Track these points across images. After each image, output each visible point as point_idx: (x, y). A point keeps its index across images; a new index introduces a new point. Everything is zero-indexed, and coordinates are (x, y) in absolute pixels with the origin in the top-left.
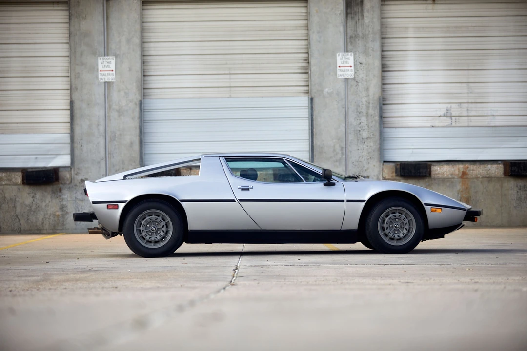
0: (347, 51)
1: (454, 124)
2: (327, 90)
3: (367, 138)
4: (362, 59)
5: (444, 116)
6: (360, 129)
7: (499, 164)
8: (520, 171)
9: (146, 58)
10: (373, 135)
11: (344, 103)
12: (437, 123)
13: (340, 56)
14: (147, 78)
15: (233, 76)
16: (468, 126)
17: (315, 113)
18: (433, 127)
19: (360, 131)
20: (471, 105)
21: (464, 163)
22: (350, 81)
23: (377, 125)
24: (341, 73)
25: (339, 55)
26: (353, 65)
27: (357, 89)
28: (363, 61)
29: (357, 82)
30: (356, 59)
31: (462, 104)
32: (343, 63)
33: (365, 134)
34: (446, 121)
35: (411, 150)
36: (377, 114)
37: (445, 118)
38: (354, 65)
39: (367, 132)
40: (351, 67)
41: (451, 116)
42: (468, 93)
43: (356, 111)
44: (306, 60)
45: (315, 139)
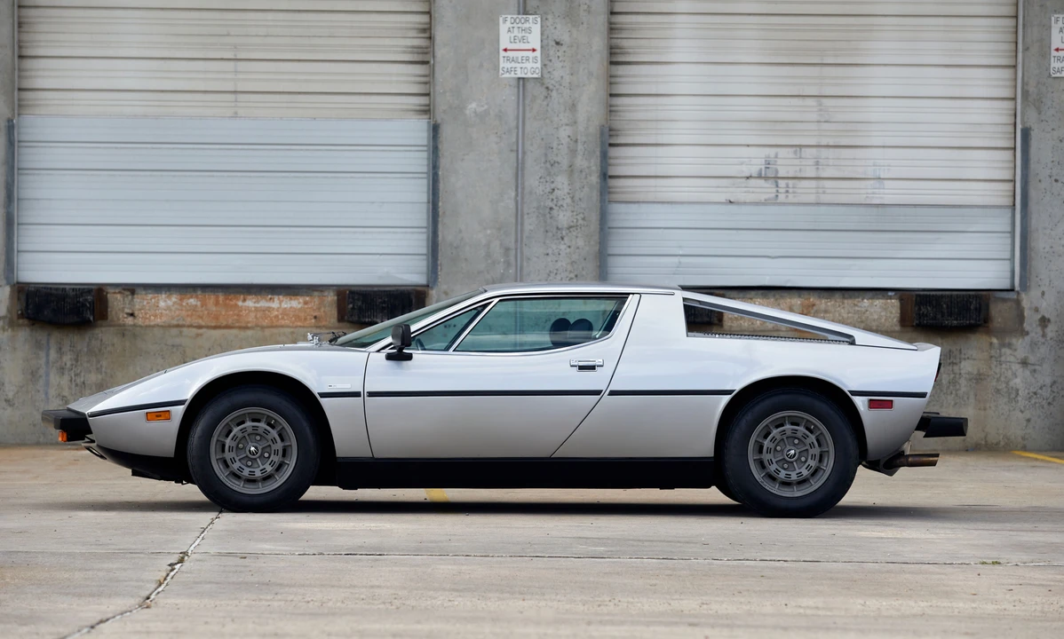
0: (526, 13)
1: (782, 198)
2: (474, 105)
3: (570, 227)
4: (562, 31)
5: (760, 177)
6: (551, 205)
7: (891, 298)
8: (939, 316)
9: (25, 12)
10: (583, 219)
11: (514, 140)
12: (741, 195)
13: (508, 24)
14: (28, 64)
15: (242, 66)
16: (818, 204)
17: (443, 162)
18: (730, 202)
20: (825, 152)
21: (805, 293)
22: (529, 86)
23: (595, 195)
24: (508, 65)
25: (505, 21)
26: (538, 47)
27: (548, 105)
28: (565, 38)
29: (547, 88)
30: (546, 33)
31: (803, 149)
32: (514, 40)
33: (564, 218)
34: (765, 190)
35: (676, 260)
36: (594, 168)
37: (761, 182)
38: (542, 47)
39: (569, 214)
40: (534, 50)
41: (776, 178)
42: (819, 122)
43: (543, 160)
44: (424, 30)
45: (440, 227)
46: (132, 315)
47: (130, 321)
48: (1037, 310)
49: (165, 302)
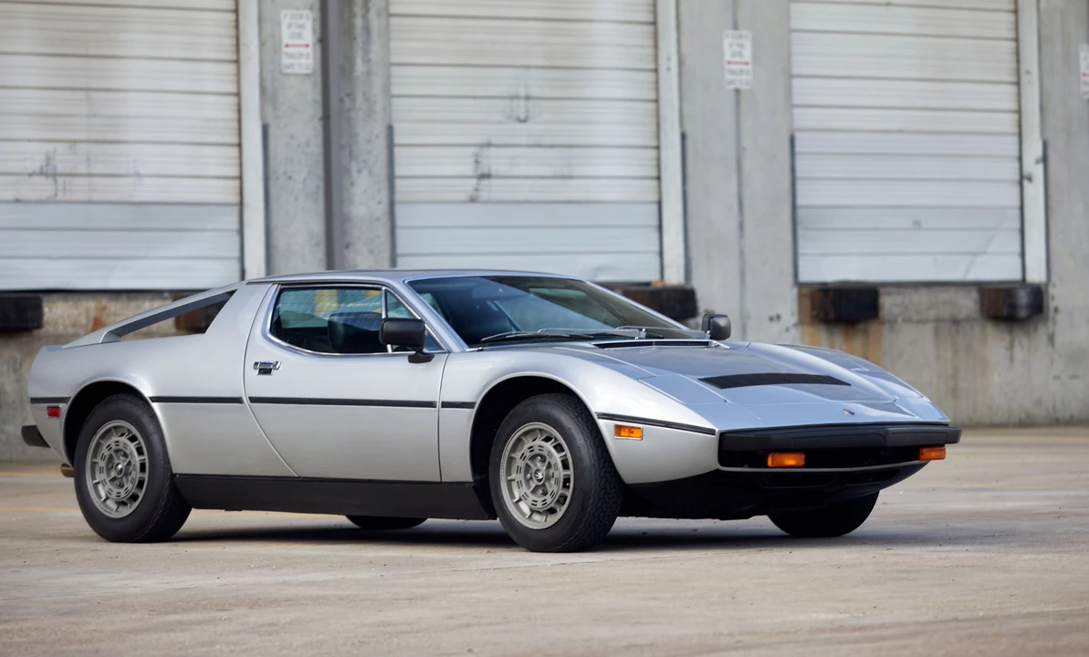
1: (60, 196)
5: (41, 173)
12: (26, 192)
16: (90, 202)
18: (17, 201)
20: (97, 148)
21: (98, 296)
31: (77, 145)
37: (42, 180)
41: (55, 175)
42: (88, 116)
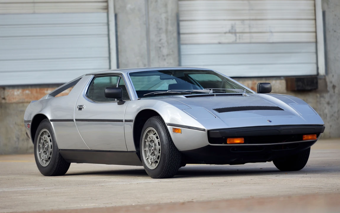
1: (238, 41)
2: (129, 6)
3: (167, 55)
5: (230, 32)
6: (160, 45)
7: (282, 79)
8: (304, 86)
10: (172, 51)
11: (145, 19)
12: (223, 40)
16: (250, 43)
17: (119, 30)
18: (220, 43)
19: (160, 48)
20: (252, 22)
21: (252, 79)
23: (176, 42)
27: (157, 5)
31: (245, 21)
33: (165, 51)
34: (231, 38)
36: (175, 31)
37: (230, 35)
39: (167, 49)
41: (235, 33)
42: (249, 10)
43: (156, 28)
45: (120, 57)
46: (4, 99)
47: (3, 101)
48: (331, 82)
49: (17, 93)
